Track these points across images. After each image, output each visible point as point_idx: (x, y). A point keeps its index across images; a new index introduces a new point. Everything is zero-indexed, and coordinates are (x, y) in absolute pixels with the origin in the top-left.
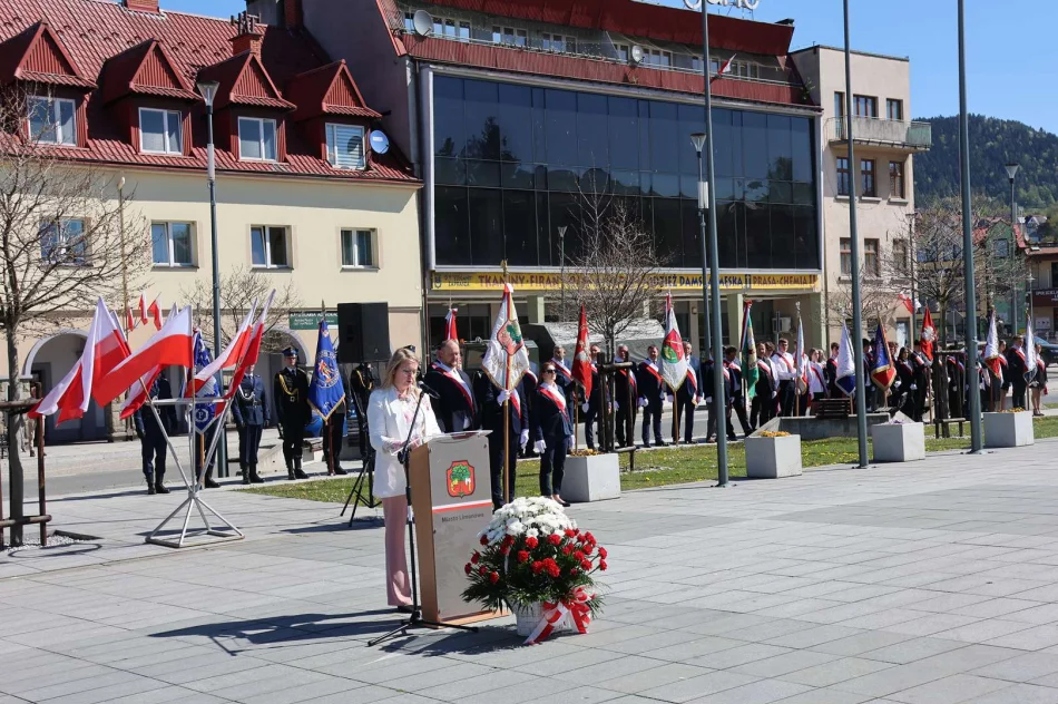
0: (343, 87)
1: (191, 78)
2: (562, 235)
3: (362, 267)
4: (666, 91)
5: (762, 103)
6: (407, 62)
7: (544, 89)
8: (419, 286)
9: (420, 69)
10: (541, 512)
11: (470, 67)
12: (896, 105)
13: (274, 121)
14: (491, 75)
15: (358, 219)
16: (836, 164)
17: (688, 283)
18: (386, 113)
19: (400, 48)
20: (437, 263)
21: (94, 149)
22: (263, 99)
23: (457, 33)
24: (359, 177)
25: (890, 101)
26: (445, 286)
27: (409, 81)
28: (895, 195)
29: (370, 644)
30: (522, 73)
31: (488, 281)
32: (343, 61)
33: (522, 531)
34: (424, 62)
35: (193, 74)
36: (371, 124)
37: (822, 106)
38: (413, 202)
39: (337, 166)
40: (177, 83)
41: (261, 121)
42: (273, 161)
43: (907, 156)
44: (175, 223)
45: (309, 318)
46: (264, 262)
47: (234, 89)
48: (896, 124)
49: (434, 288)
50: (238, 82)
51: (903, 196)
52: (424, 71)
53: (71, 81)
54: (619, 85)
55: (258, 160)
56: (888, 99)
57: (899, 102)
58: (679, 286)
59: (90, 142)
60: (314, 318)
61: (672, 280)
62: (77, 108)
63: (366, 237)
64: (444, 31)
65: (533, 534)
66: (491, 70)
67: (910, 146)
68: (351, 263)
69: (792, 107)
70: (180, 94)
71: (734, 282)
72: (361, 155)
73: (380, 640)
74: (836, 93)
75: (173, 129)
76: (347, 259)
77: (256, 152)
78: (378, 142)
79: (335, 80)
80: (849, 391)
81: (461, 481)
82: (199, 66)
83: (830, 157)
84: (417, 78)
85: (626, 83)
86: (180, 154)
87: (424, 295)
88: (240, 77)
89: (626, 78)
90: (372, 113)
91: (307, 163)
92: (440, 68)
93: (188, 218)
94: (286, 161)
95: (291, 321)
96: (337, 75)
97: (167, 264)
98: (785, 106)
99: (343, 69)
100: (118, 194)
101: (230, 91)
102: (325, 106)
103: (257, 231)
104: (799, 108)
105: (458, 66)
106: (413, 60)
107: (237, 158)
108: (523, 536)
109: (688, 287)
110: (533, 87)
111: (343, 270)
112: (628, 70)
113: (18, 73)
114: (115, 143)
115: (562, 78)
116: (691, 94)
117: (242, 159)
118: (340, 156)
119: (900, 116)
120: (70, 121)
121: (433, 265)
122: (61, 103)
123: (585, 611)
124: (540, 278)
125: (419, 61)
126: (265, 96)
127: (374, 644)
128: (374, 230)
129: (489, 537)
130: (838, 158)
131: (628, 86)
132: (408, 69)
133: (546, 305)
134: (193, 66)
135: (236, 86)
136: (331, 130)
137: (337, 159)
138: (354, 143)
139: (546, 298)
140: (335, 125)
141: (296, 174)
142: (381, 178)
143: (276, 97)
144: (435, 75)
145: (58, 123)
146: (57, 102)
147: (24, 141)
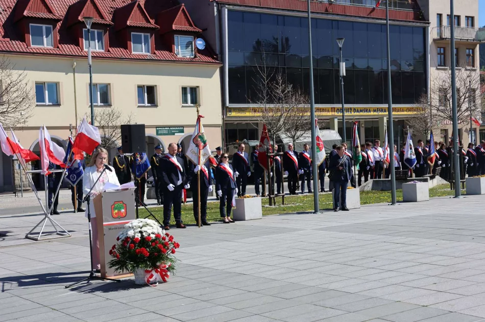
0: (183, 17)
1: (111, 14)
3: (192, 105)
4: (347, 16)
5: (398, 21)
6: (215, 4)
7: (284, 16)
8: (220, 114)
9: (221, 7)
10: (144, 226)
11: (246, 6)
12: (471, 20)
13: (149, 34)
14: (256, 10)
15: (190, 82)
16: (437, 50)
17: (358, 111)
18: (204, 30)
20: (230, 103)
21: (61, 49)
22: (144, 24)
24: (191, 61)
25: (467, 17)
26: (233, 114)
27: (216, 13)
28: (469, 65)
29: (66, 287)
30: (273, 9)
31: (255, 111)
32: (183, 4)
33: (133, 235)
34: (223, 4)
35: (112, 12)
36: (197, 35)
37: (430, 21)
38: (218, 72)
39: (180, 56)
40: (102, 17)
41: (143, 34)
42: (148, 54)
43: (476, 45)
44: (100, 84)
45: (165, 130)
46: (144, 103)
47: (129, 19)
48: (470, 29)
49: (228, 115)
50: (131, 15)
51: (473, 66)
52: (223, 8)
53: (50, 16)
54: (322, 13)
55: (141, 53)
56: (466, 17)
57: (473, 18)
58: (353, 114)
59: (60, 46)
60: (168, 130)
61: (350, 110)
62: (53, 30)
63: (194, 91)
65: (138, 236)
66: (257, 7)
67: (477, 40)
68: (187, 103)
69: (413, 22)
70: (103, 22)
71: (382, 111)
72: (192, 51)
73: (70, 286)
74: (438, 14)
75: (100, 39)
76: (185, 101)
77: (140, 49)
78: (200, 44)
79: (179, 14)
80: (411, 167)
81: (119, 211)
82: (114, 8)
83: (434, 47)
84: (220, 12)
85: (327, 12)
86: (103, 51)
87: (223, 119)
88: (132, 13)
89: (327, 10)
90: (197, 30)
91: (165, 54)
92: (231, 7)
93: (107, 82)
94: (155, 53)
95: (157, 131)
96: (180, 11)
97: (97, 104)
98: (410, 22)
99: (183, 9)
100: (72, 70)
101: (127, 20)
102: (174, 27)
103: (140, 88)
104: (417, 22)
105: (241, 6)
106: (217, 3)
107: (131, 52)
108: (134, 237)
109: (358, 114)
110: (278, 15)
111: (183, 107)
112: (328, 6)
113: (25, 13)
114: (72, 46)
115: (293, 11)
116: (360, 17)
117: (133, 53)
118: (181, 51)
119: (473, 25)
120: (50, 36)
121: (228, 104)
122: (46, 27)
123: (166, 272)
125: (221, 4)
126: (145, 22)
127: (68, 287)
128: (198, 87)
129: (120, 238)
130: (438, 47)
131: (327, 14)
132: (215, 8)
134: (112, 8)
135: (130, 17)
136: (178, 38)
137: (180, 52)
138: (189, 44)
140: (179, 36)
141: (159, 60)
142: (202, 62)
143: (150, 22)
144: (229, 11)
145: (44, 36)
146: (44, 26)
147: (28, 45)
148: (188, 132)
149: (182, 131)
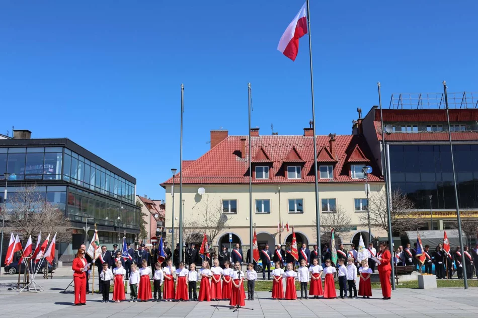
0: (357, 153)
2: (430, 198)
3: (363, 211)
6: (380, 143)
9: (385, 144)
13: (332, 166)
18: (372, 160)
19: (379, 137)
22: (328, 160)
23: (412, 130)
27: (381, 148)
32: (357, 145)
34: (386, 142)
36: (367, 164)
38: (384, 188)
39: (355, 178)
40: (300, 158)
41: (328, 166)
42: (332, 178)
44: (297, 199)
45: (342, 228)
47: (318, 157)
50: (320, 155)
53: (267, 161)
55: (326, 178)
59: (273, 177)
60: (344, 228)
62: (269, 168)
64: (406, 130)
68: (359, 209)
77: (326, 176)
78: (369, 170)
79: (354, 151)
84: (385, 147)
86: (301, 179)
88: (321, 153)
90: (368, 160)
91: (343, 178)
92: (392, 143)
94: (336, 178)
96: (356, 149)
97: (294, 212)
99: (357, 147)
100: (278, 191)
102: (350, 160)
107: (319, 178)
110: (434, 145)
111: (356, 212)
113: (252, 161)
114: (280, 177)
117: (321, 178)
118: (356, 175)
124: (441, 213)
133: (444, 223)
136: (353, 167)
139: (443, 221)
140: (354, 165)
143: (333, 158)
144: (390, 146)
145: (264, 172)
146: (264, 167)
147: (254, 178)
148: (359, 229)
149: (355, 229)
